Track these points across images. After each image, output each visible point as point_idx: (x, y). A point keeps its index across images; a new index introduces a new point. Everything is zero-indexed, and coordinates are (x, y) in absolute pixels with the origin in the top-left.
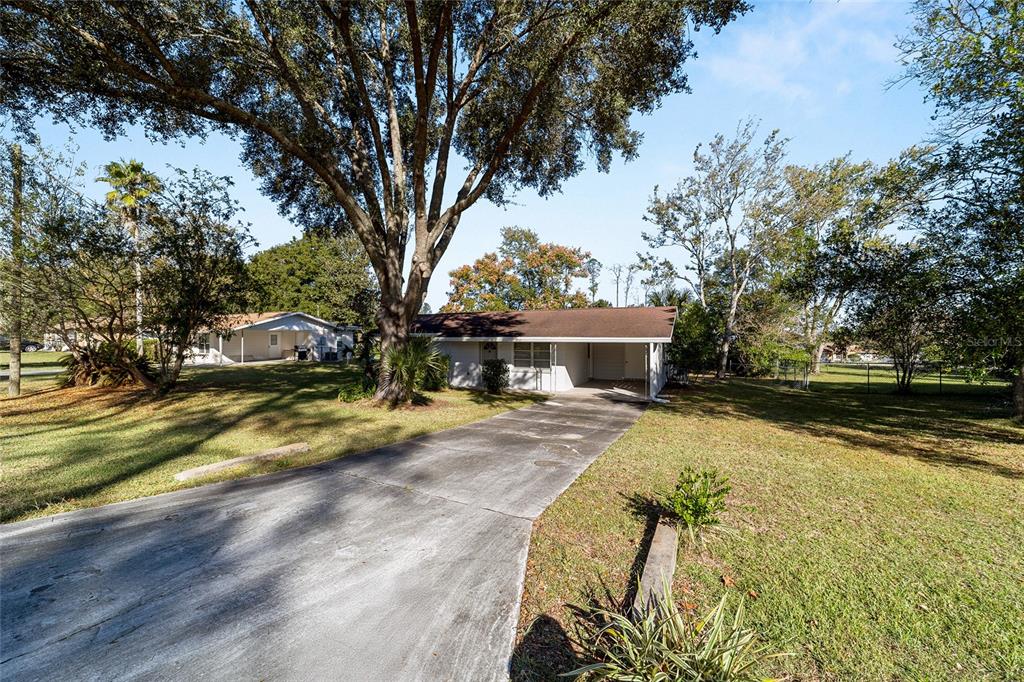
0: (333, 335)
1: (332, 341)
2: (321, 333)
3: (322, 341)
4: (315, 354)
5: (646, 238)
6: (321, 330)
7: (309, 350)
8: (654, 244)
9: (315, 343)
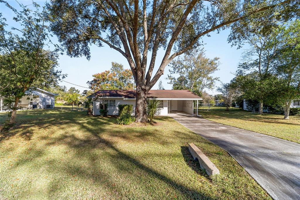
0: (49, 97)
1: (48, 100)
2: (44, 96)
3: (44, 100)
4: (41, 105)
5: (170, 71)
6: (43, 95)
7: (38, 104)
8: (172, 73)
9: (41, 101)
